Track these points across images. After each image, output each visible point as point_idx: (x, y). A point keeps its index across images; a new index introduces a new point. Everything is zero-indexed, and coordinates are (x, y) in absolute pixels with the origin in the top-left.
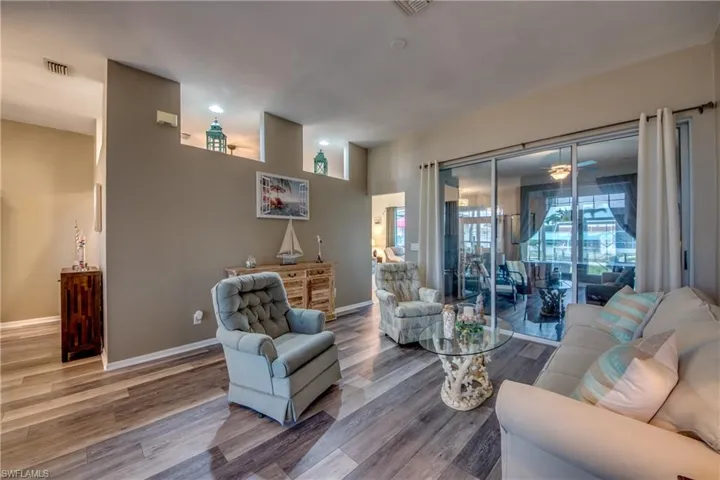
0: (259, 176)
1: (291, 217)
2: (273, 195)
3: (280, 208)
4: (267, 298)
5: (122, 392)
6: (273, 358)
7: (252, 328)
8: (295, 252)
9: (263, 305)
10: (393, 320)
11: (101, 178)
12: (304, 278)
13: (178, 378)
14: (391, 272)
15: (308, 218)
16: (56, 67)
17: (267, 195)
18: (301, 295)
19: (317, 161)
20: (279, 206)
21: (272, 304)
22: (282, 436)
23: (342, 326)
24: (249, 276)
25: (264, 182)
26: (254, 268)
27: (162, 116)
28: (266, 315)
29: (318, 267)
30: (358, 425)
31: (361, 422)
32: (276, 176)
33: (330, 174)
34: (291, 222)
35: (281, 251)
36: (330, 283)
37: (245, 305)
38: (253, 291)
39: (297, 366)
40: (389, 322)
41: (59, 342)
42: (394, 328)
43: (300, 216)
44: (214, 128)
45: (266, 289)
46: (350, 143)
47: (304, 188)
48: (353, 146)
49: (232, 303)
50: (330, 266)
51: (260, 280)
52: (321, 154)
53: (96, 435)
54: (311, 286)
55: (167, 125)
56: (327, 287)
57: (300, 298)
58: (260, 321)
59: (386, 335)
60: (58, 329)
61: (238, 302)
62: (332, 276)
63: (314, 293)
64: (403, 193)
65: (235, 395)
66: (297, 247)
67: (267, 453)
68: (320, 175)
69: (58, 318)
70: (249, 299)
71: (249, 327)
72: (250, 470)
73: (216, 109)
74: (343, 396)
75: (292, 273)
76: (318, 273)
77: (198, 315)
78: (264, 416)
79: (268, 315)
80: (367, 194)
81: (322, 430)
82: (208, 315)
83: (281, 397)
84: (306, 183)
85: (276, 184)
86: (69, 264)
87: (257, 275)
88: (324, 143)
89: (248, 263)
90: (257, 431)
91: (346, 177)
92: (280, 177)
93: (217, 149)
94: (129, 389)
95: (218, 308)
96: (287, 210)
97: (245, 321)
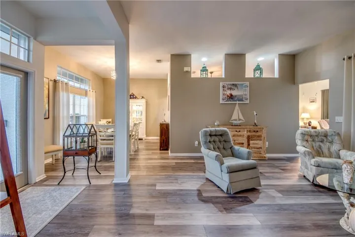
0: (221, 84)
1: (238, 102)
2: (228, 92)
3: (232, 98)
4: (222, 139)
5: (174, 163)
6: (222, 163)
7: (214, 149)
8: (240, 120)
9: (220, 142)
10: (309, 166)
11: (169, 93)
12: (245, 133)
13: (189, 164)
14: (311, 136)
15: (248, 102)
16: (159, 61)
17: (225, 93)
18: (244, 142)
19: (255, 70)
20: (231, 97)
21: (224, 142)
22: (225, 197)
23: (271, 164)
24: (214, 128)
25: (224, 87)
26: (218, 126)
27: (186, 69)
28: (221, 147)
29: (255, 128)
30: (266, 210)
31: (268, 209)
32: (230, 83)
33: (265, 75)
34: (237, 105)
35: (232, 119)
36: (262, 138)
37: (212, 140)
38: (216, 135)
39: (233, 171)
40: (307, 168)
41: (159, 144)
42: (309, 173)
43: (243, 101)
44: (203, 67)
45: (221, 135)
46: (279, 55)
47: (246, 86)
48: (282, 56)
49: (206, 139)
50: (263, 128)
51: (219, 131)
52: (258, 66)
53: (167, 172)
54: (249, 138)
55: (187, 72)
56: (261, 140)
57: (243, 144)
58: (218, 148)
59: (304, 176)
60: (159, 141)
61: (209, 138)
62: (264, 134)
63: (251, 142)
64: (328, 80)
65: (208, 175)
66: (241, 117)
67: (218, 200)
68: (257, 78)
69: (159, 138)
70: (213, 138)
71: (213, 149)
72: (211, 202)
73: (204, 59)
74: (261, 195)
75: (238, 130)
76: (254, 131)
77: (197, 143)
78: (219, 187)
79: (222, 147)
80: (294, 83)
81: (245, 203)
82: (199, 143)
83: (225, 181)
84: (248, 83)
85: (230, 87)
86: (162, 121)
87: (217, 129)
88: (260, 59)
89: (216, 124)
90: (215, 191)
91: (276, 75)
92: (232, 83)
93: (204, 76)
94: (176, 163)
95: (202, 139)
96: (236, 98)
97: (212, 146)
